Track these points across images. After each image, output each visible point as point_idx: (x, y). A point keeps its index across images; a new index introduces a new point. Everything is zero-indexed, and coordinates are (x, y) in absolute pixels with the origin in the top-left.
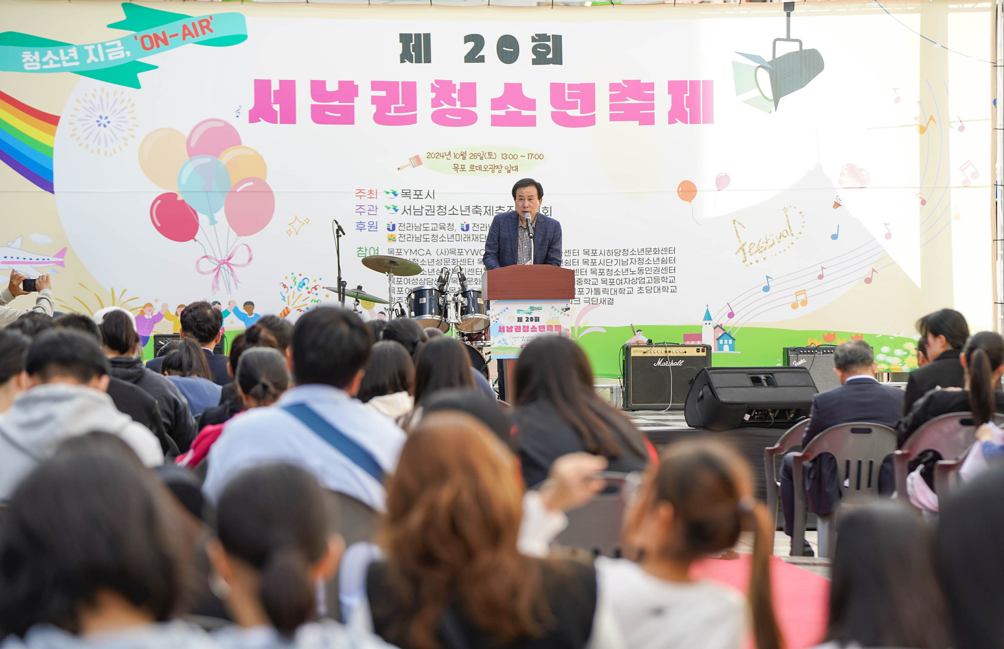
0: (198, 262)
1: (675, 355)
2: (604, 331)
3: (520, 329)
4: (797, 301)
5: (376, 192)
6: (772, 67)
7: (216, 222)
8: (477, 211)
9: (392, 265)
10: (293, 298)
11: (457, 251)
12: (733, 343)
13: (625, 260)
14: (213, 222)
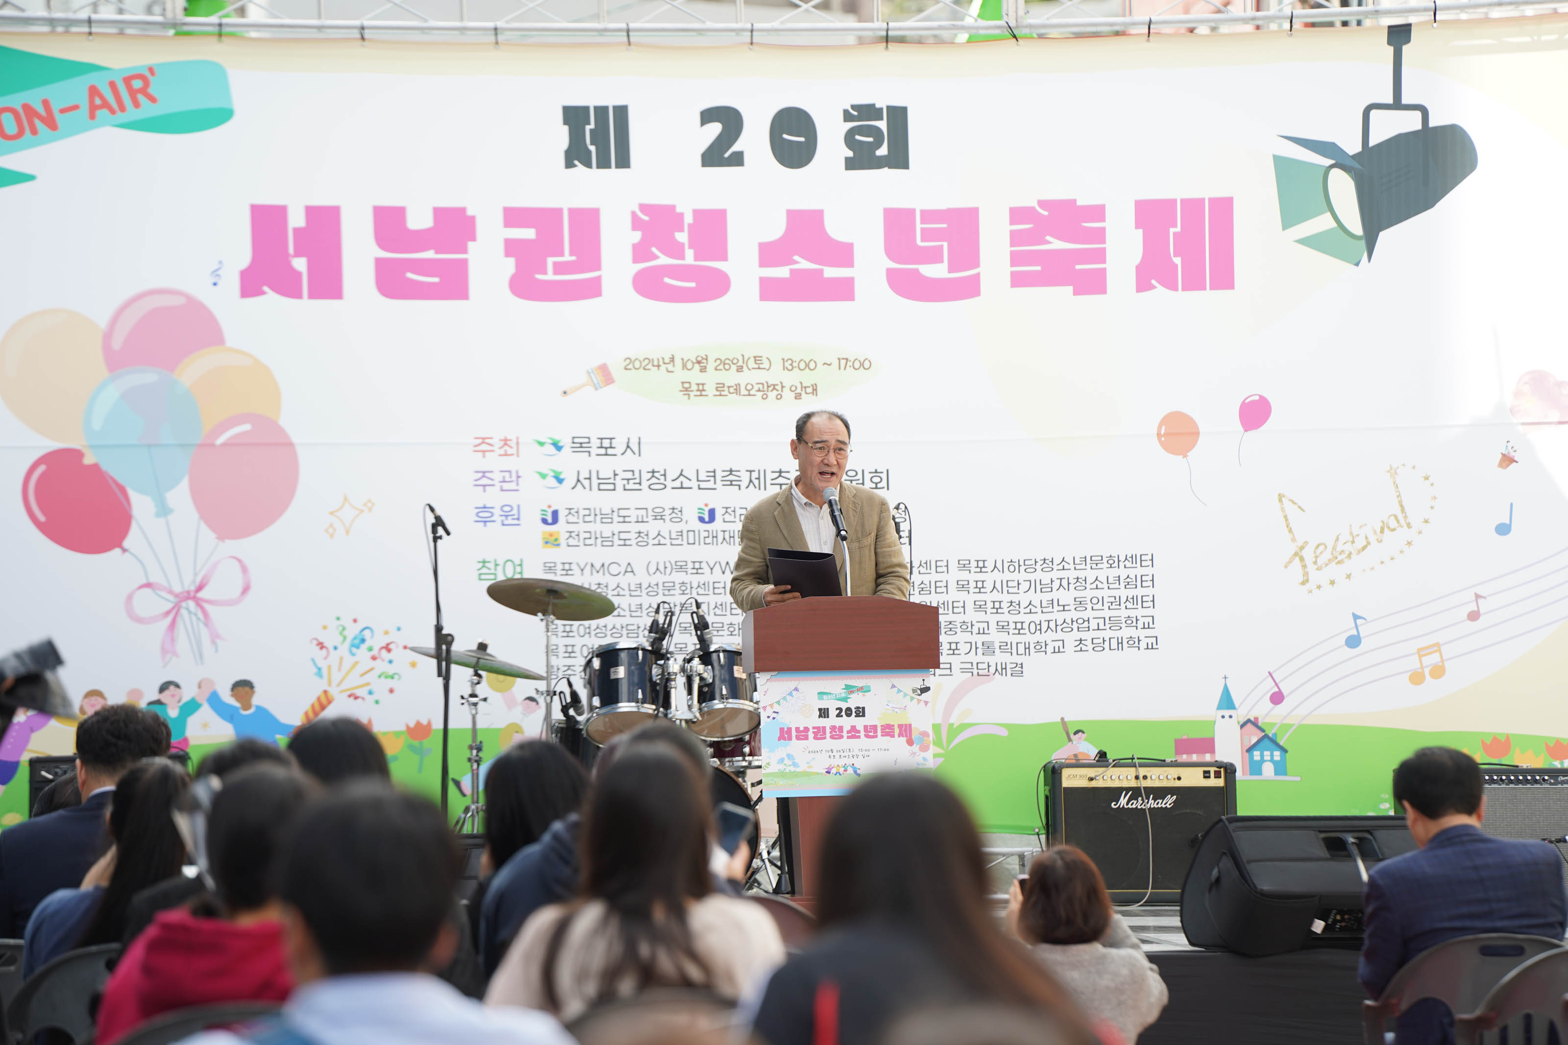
0: (130, 598)
1: (1157, 784)
2: (1005, 733)
3: (825, 733)
4: (1422, 668)
5: (518, 443)
6: (1362, 166)
7: (171, 511)
8: (731, 481)
9: (551, 597)
10: (339, 670)
11: (690, 565)
12: (1283, 760)
13: (1046, 580)
14: (164, 510)
